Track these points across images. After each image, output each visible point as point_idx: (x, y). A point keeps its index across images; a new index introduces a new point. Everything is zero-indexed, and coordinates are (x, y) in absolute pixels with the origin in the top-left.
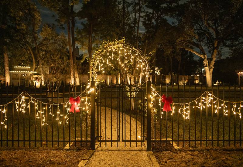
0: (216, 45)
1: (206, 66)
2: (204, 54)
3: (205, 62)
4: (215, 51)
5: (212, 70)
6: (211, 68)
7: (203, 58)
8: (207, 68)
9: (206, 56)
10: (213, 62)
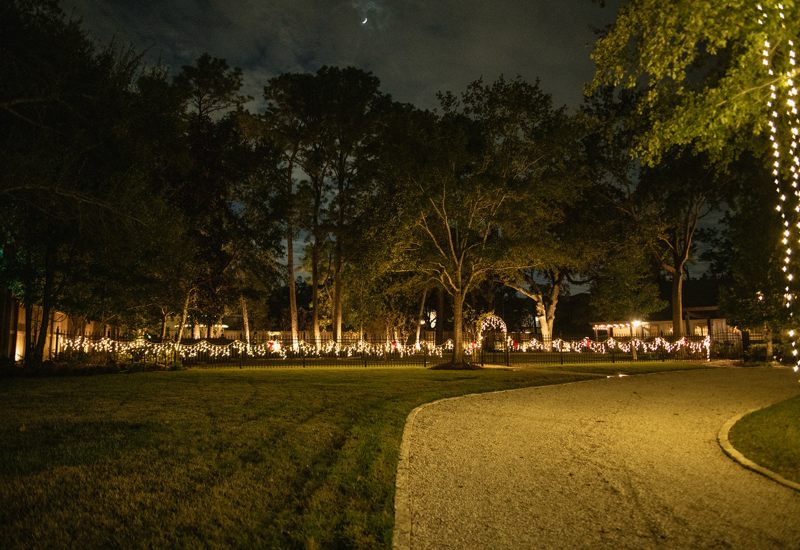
0: (557, 278)
1: (542, 315)
2: (537, 293)
3: (539, 308)
4: (556, 286)
5: (551, 322)
6: (551, 318)
7: (536, 300)
8: (543, 318)
9: (540, 296)
10: (553, 308)
